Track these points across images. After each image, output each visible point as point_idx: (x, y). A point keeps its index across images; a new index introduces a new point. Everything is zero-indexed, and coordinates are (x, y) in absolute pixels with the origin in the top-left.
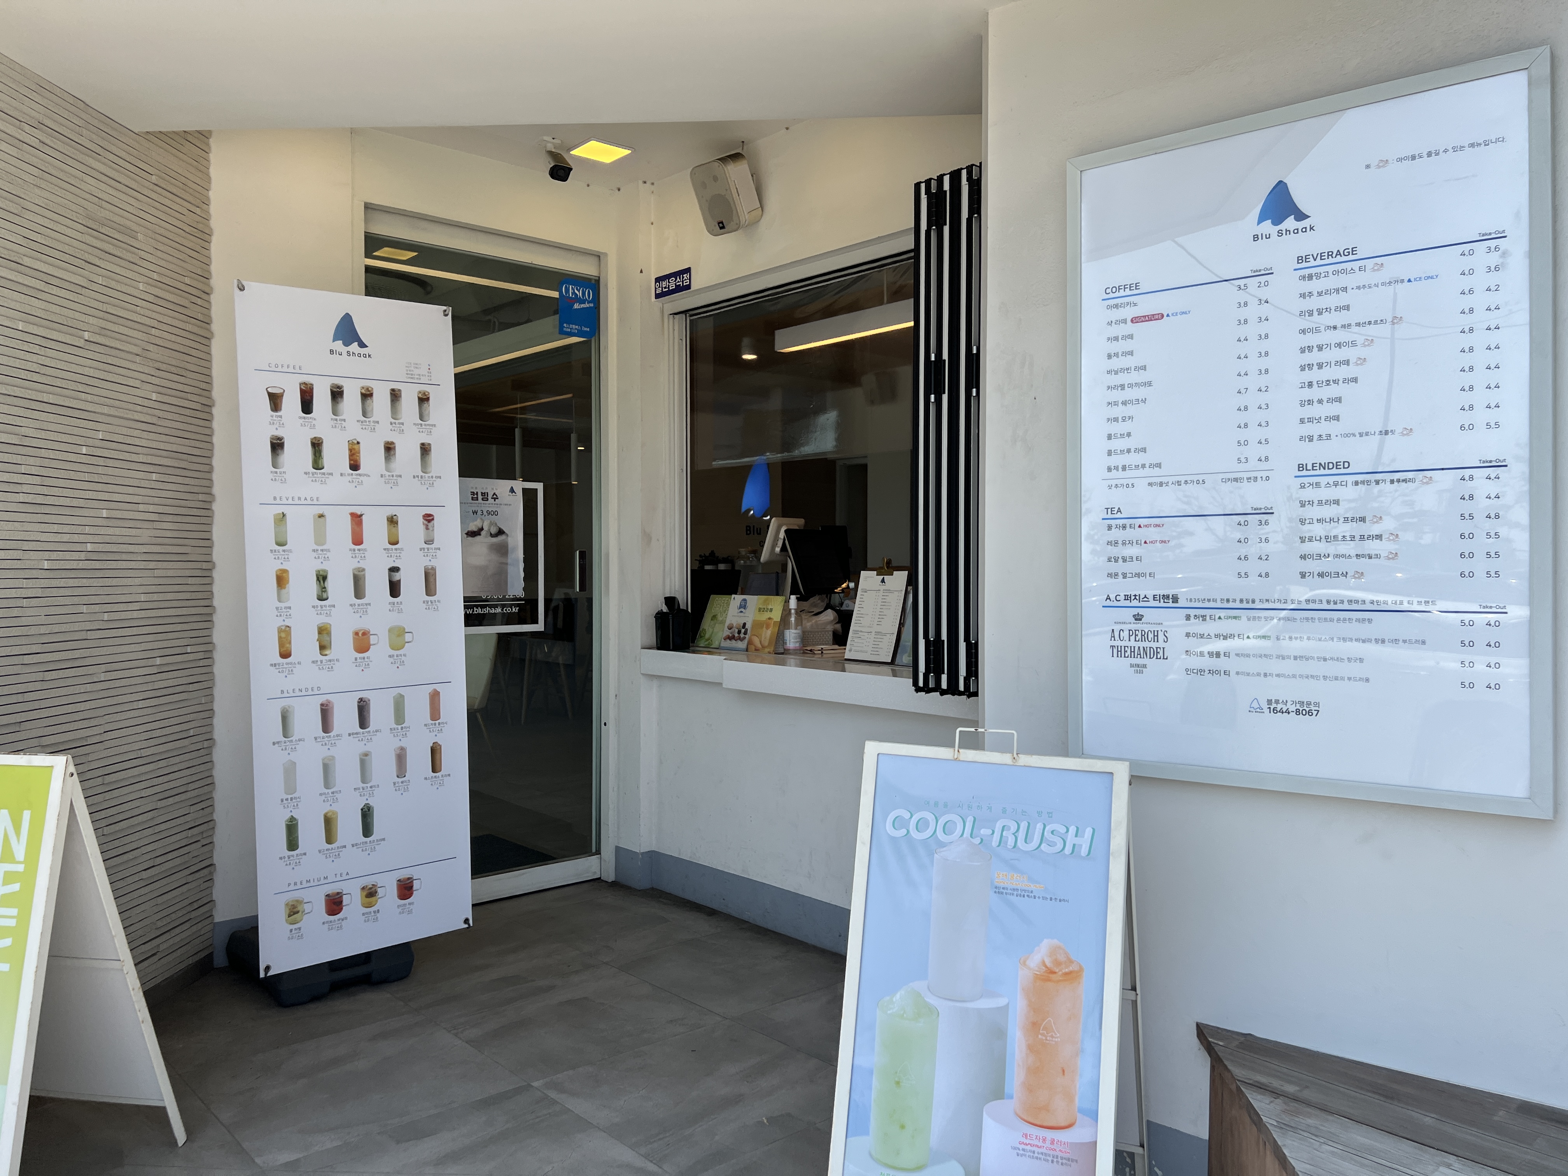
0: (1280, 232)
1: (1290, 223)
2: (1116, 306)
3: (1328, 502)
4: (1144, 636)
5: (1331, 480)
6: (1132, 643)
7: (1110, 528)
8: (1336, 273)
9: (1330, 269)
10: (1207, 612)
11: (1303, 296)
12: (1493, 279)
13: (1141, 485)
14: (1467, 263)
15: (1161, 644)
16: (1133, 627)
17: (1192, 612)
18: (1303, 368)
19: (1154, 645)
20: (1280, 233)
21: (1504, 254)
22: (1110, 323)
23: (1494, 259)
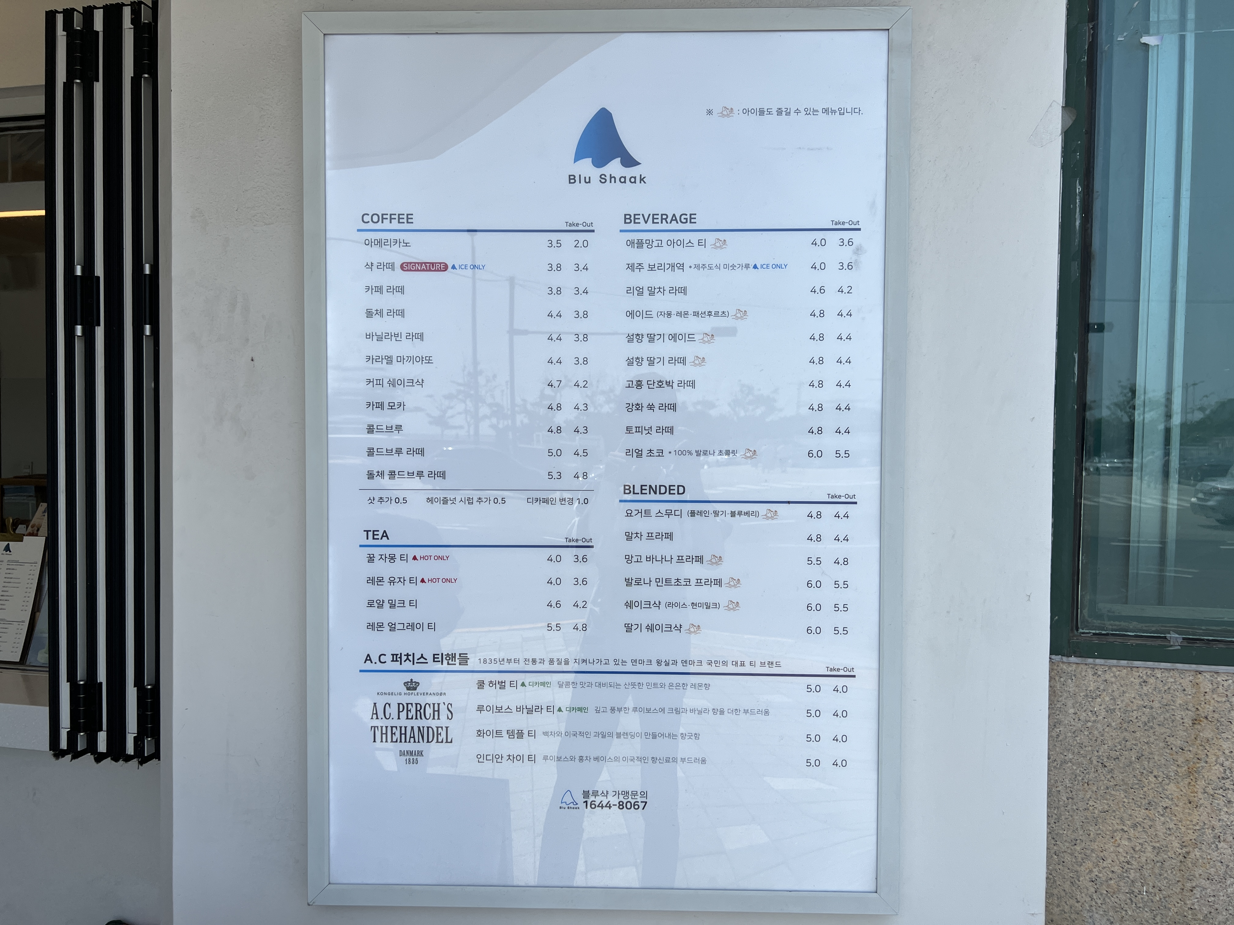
0: (603, 177)
1: (615, 167)
2: (379, 243)
3: (660, 536)
4: (420, 712)
5: (663, 507)
6: (403, 722)
7: (371, 559)
8: (672, 243)
9: (665, 236)
10: (507, 677)
11: (631, 267)
12: (846, 278)
13: (417, 500)
14: (818, 255)
15: (443, 721)
16: (405, 700)
17: (487, 677)
18: (630, 362)
19: (433, 723)
20: (603, 179)
21: (858, 251)
22: (370, 266)
23: (846, 254)
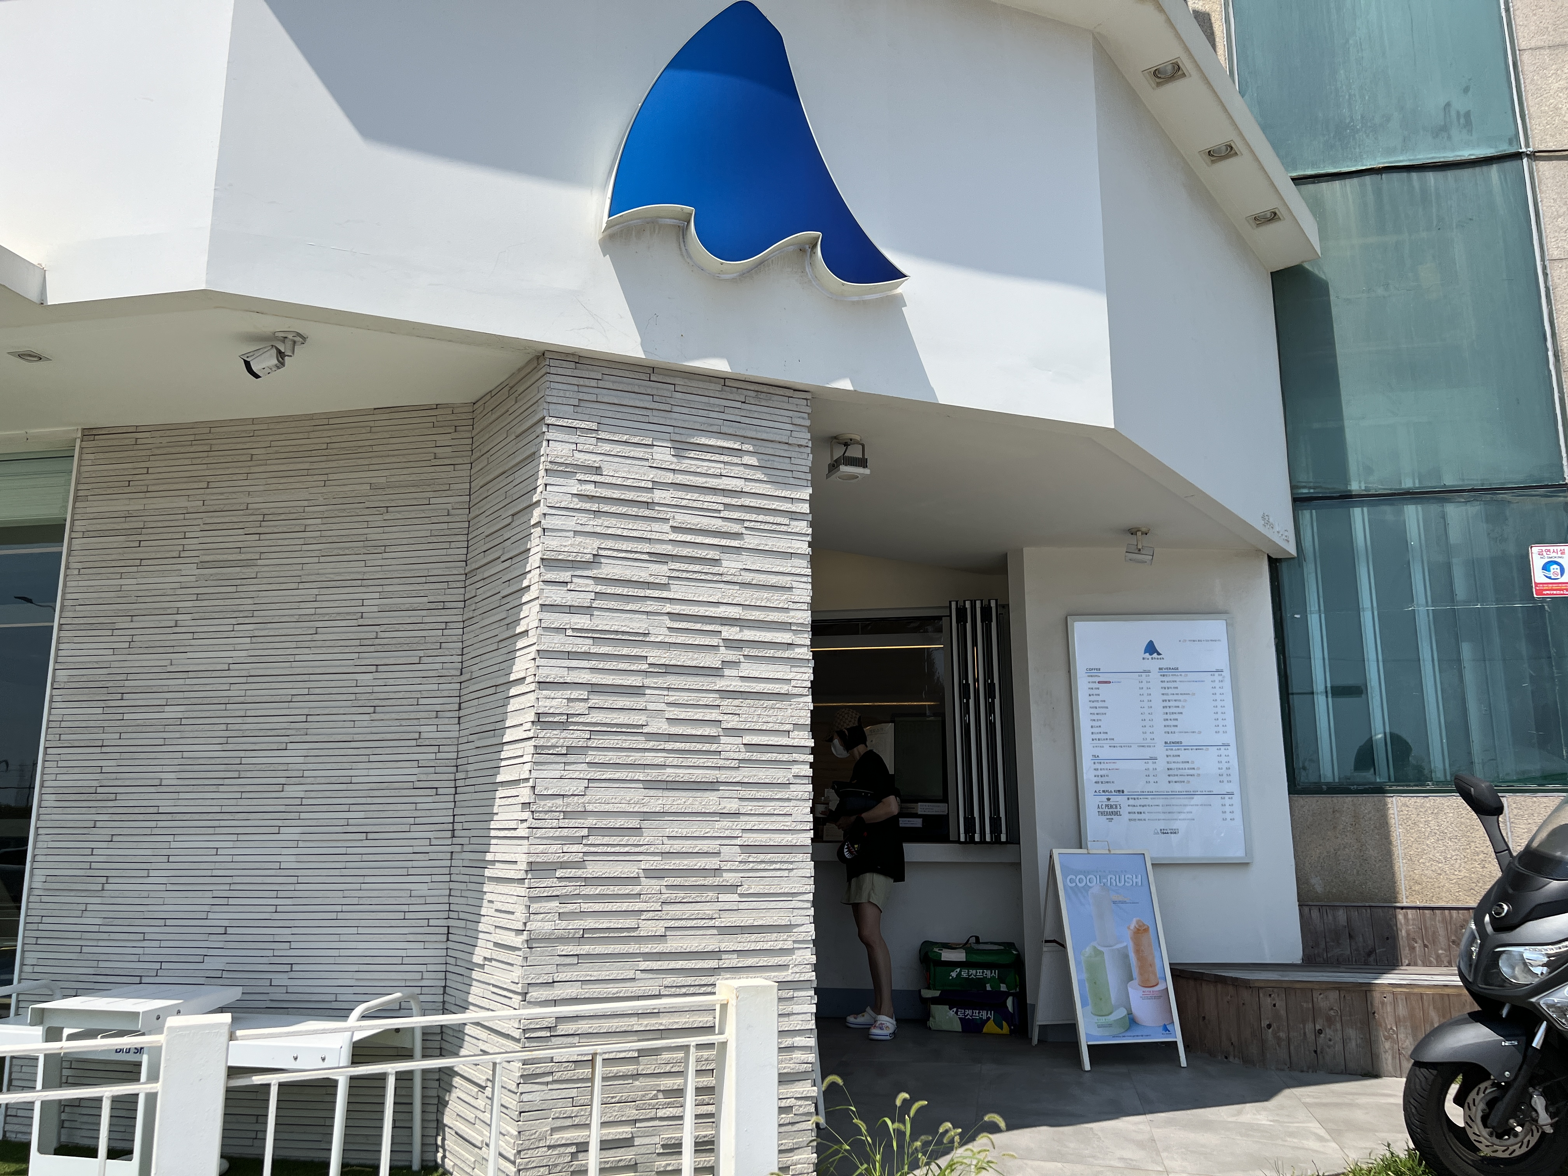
1: (1155, 655)
2: (1092, 676)
3: (1176, 756)
4: (1111, 807)
5: (1177, 748)
6: (1107, 810)
7: (1094, 763)
8: (1172, 675)
9: (1171, 674)
10: (1136, 797)
11: (1162, 682)
12: (1221, 684)
13: (1106, 747)
14: (1213, 678)
15: (1118, 810)
16: (1107, 803)
17: (1130, 797)
18: (1164, 707)
19: (1116, 810)
20: (1152, 658)
21: (1224, 677)
22: (1089, 682)
23: (1220, 678)
